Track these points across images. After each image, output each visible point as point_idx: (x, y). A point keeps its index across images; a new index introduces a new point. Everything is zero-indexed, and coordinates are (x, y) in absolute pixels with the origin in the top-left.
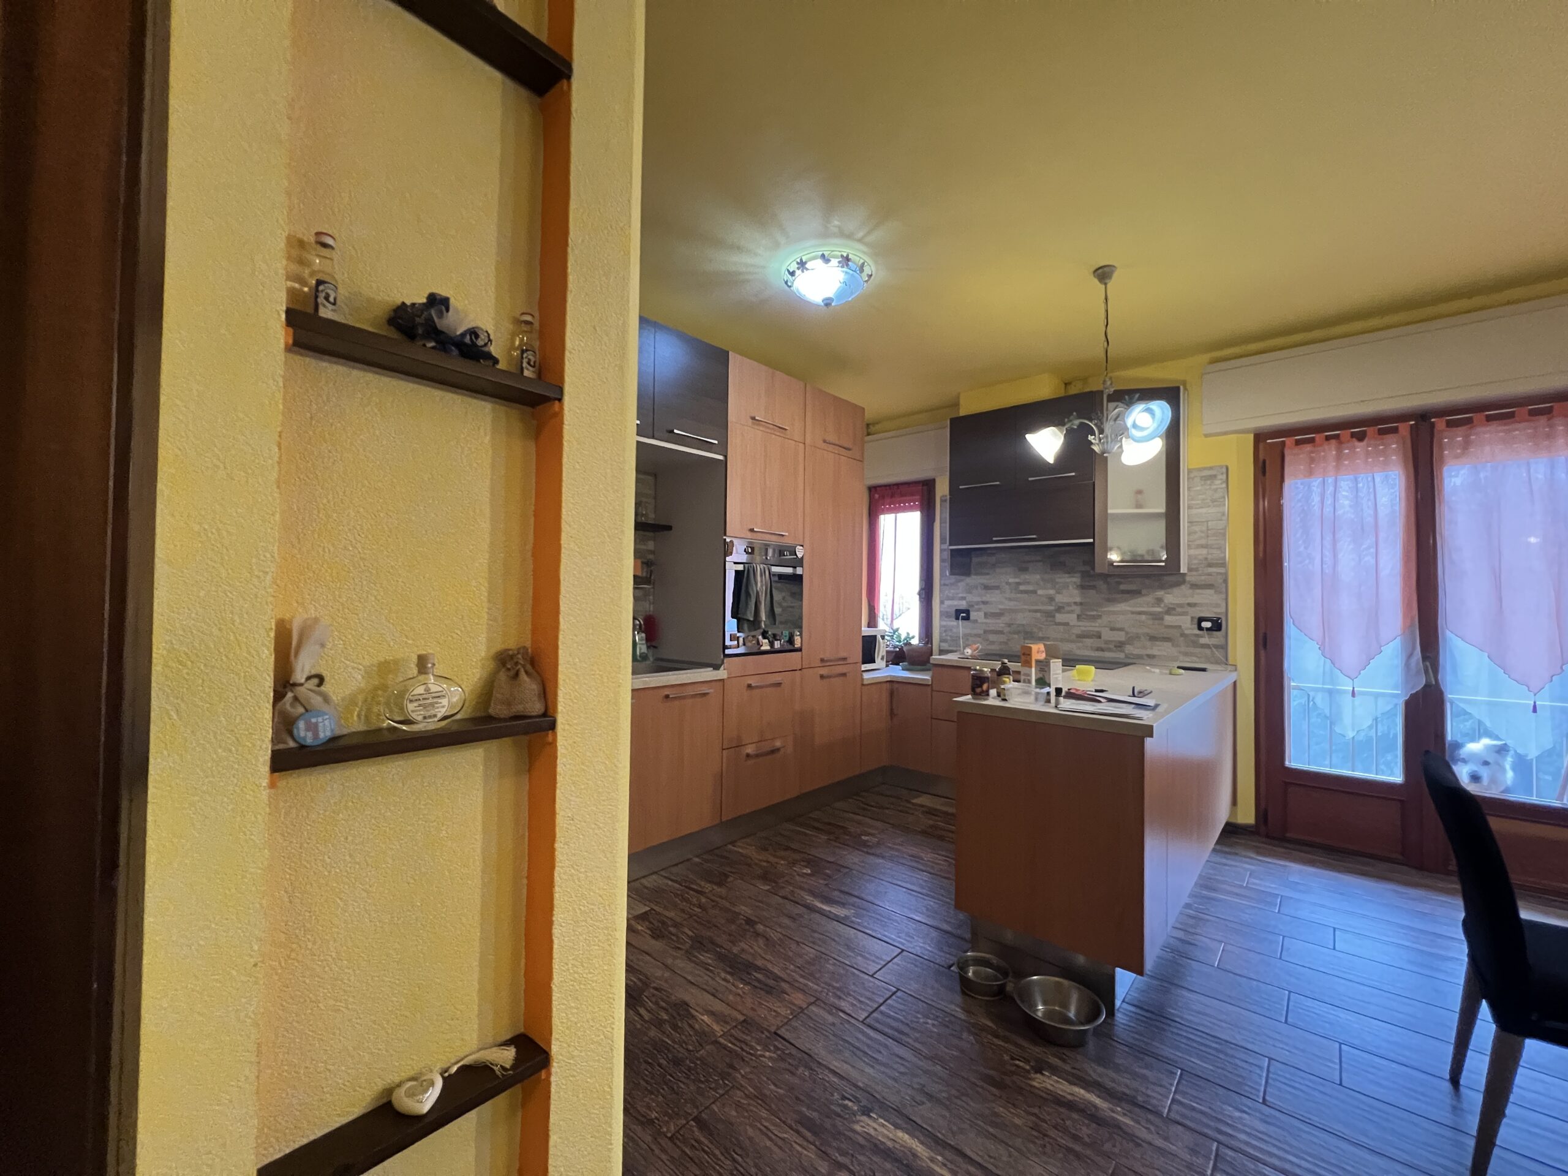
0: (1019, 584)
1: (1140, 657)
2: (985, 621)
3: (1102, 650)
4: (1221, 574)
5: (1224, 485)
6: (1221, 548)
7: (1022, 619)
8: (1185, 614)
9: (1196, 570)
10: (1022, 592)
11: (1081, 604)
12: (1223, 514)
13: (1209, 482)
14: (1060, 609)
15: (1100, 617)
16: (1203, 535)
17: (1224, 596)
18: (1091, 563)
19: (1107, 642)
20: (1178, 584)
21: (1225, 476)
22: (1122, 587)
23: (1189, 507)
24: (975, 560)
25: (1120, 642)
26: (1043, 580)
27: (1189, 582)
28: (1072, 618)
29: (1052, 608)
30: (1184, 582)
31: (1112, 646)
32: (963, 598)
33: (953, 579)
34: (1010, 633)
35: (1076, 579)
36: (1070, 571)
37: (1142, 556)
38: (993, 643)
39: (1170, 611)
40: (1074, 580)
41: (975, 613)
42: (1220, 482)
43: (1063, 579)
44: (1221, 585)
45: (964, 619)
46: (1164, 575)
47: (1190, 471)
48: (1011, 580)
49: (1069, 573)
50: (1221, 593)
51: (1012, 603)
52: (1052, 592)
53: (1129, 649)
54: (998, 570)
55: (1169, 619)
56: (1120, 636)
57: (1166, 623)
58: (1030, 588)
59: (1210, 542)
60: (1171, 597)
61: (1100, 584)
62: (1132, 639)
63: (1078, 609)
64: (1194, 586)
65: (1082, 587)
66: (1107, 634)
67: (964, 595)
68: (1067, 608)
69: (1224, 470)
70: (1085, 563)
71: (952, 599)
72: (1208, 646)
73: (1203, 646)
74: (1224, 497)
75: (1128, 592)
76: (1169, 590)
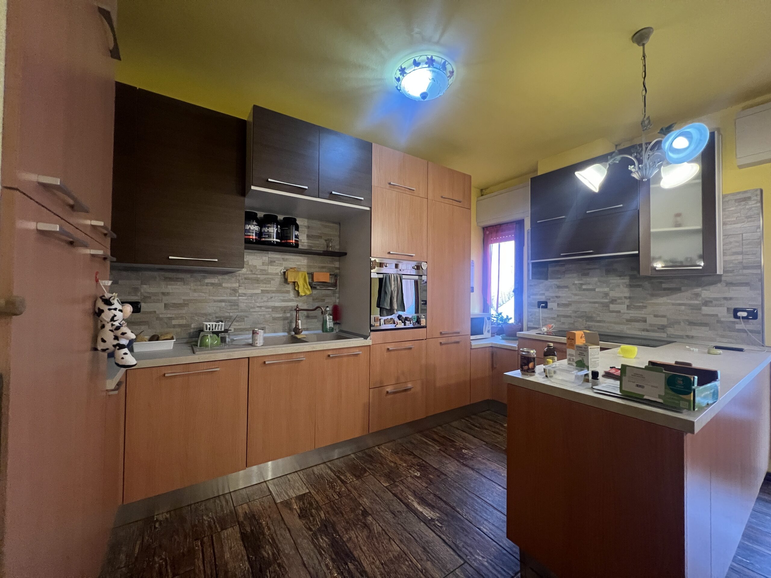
0: (582, 284)
1: (681, 337)
2: (558, 309)
3: (647, 331)
4: (756, 274)
5: (759, 204)
7: (585, 308)
8: (721, 305)
9: (732, 271)
10: (584, 290)
11: (630, 298)
12: (759, 227)
13: (743, 203)
14: (613, 301)
15: (645, 307)
16: (738, 244)
17: (759, 292)
18: (638, 269)
19: (651, 325)
20: (714, 283)
21: (759, 197)
22: (664, 286)
23: (724, 224)
24: (550, 269)
25: (663, 325)
26: (600, 281)
27: (725, 281)
28: (623, 308)
29: (607, 301)
30: (720, 281)
31: (655, 328)
32: (543, 294)
33: (536, 282)
34: (576, 317)
35: (626, 280)
36: (621, 275)
37: (681, 262)
38: (563, 323)
39: (706, 303)
40: (624, 281)
41: (551, 304)
42: (754, 202)
43: (614, 280)
44: (756, 283)
45: (543, 307)
46: (702, 276)
47: (724, 196)
48: (576, 282)
49: (620, 276)
50: (756, 289)
51: (577, 297)
52: (606, 290)
53: (670, 331)
54: (567, 276)
55: (706, 310)
56: (664, 321)
57: (704, 313)
58: (590, 287)
59: (744, 250)
60: (707, 293)
61: (646, 284)
62: (673, 323)
63: (627, 302)
64: (730, 284)
65: (631, 286)
66: (651, 320)
67: (544, 292)
68: (619, 301)
69: (759, 192)
70: (633, 269)
71: (536, 294)
72: (744, 331)
73: (739, 331)
74: (758, 214)
75: (669, 289)
76: (706, 288)
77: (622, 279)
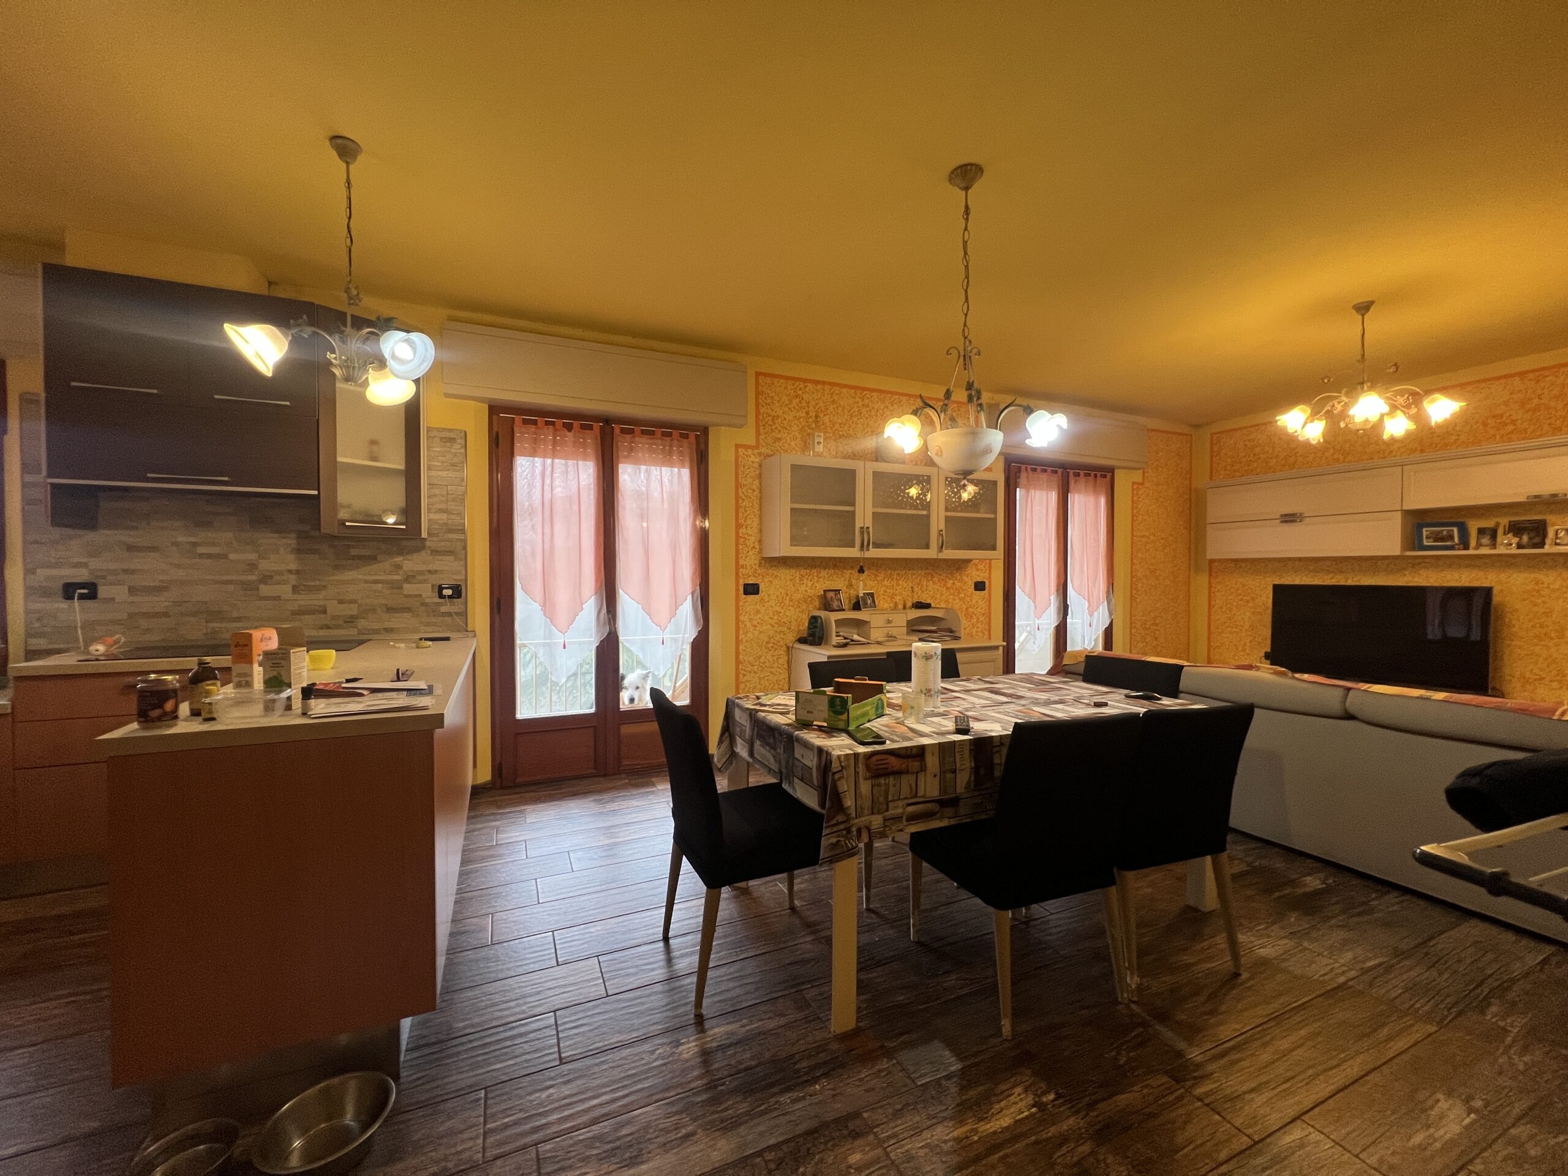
0: (195, 544)
1: (377, 632)
2: (131, 599)
3: (328, 627)
4: (460, 540)
5: (463, 451)
6: (461, 515)
7: (204, 594)
8: (424, 581)
9: (436, 535)
10: (201, 556)
11: (298, 572)
12: (462, 480)
13: (448, 444)
14: (265, 579)
15: (325, 587)
16: (442, 498)
17: (463, 563)
18: (314, 521)
19: (334, 618)
20: (417, 550)
21: (463, 441)
22: (353, 552)
23: (429, 468)
24: (107, 505)
25: (352, 617)
26: (238, 539)
27: (430, 547)
28: (285, 591)
29: (254, 578)
30: (424, 548)
31: (341, 622)
33: (56, 533)
35: (291, 541)
37: (379, 516)
38: (147, 631)
39: (409, 578)
40: (288, 541)
41: (109, 588)
42: (459, 446)
43: (268, 539)
44: (459, 552)
45: (82, 597)
46: (403, 539)
47: (429, 430)
48: (180, 539)
49: (280, 532)
50: (460, 559)
51: (184, 572)
52: (253, 556)
53: (362, 623)
54: (154, 523)
55: (408, 588)
56: (353, 610)
57: (405, 593)
58: (216, 550)
59: (449, 507)
60: (411, 563)
61: (324, 548)
62: (366, 612)
63: (293, 580)
64: (435, 552)
65: (298, 551)
66: (333, 608)
67: (84, 560)
68: (277, 578)
69: (463, 434)
70: (304, 521)
71: (57, 565)
72: (450, 614)
73: (443, 614)
74: (463, 463)
75: (361, 558)
76: (409, 557)
77: (284, 538)
